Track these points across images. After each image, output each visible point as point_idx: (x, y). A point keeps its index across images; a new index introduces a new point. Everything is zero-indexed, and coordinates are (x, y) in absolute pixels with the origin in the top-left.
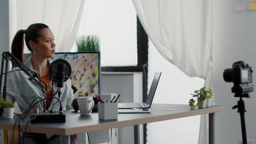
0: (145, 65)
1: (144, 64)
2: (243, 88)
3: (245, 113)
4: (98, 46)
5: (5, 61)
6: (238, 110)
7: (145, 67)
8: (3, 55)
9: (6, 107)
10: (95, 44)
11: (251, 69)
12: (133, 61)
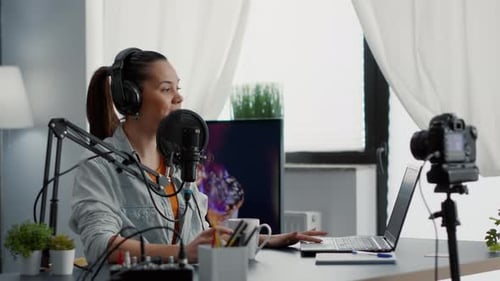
0: (382, 149)
1: (380, 147)
2: (450, 172)
3: (458, 228)
4: (278, 107)
5: (55, 140)
6: (443, 221)
7: (383, 153)
8: (50, 125)
9: (55, 249)
10: (272, 102)
11: (472, 133)
12: (356, 141)
